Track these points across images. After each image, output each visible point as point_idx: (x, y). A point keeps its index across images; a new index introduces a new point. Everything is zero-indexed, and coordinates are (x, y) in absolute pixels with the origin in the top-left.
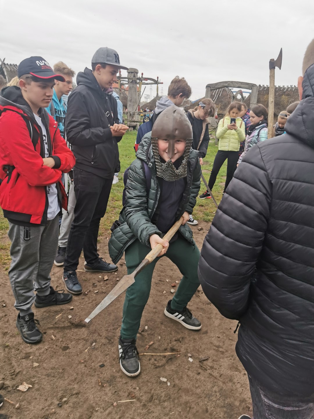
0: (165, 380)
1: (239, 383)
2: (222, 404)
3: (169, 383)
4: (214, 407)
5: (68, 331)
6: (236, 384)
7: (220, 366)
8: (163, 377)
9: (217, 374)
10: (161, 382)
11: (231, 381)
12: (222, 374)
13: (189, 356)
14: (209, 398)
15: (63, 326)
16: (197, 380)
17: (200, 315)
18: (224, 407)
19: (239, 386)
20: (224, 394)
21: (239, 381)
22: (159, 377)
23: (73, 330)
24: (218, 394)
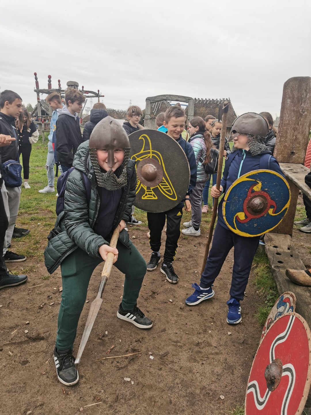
0: (129, 379)
1: (198, 372)
2: (185, 394)
3: (133, 382)
4: (178, 398)
5: (26, 345)
6: (195, 374)
7: (180, 360)
8: (126, 377)
9: (177, 368)
10: (125, 382)
11: (190, 371)
12: (182, 367)
13: (150, 354)
14: (172, 390)
15: (20, 341)
16: (159, 376)
17: (158, 314)
18: (187, 396)
19: (198, 375)
20: (185, 385)
21: (198, 371)
22: (123, 378)
23: (31, 344)
24: (180, 385)
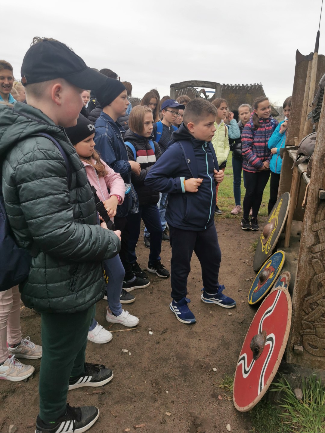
8: (125, 349)
9: (175, 342)
10: (123, 353)
11: (187, 346)
12: (179, 342)
13: (149, 330)
14: (167, 361)
16: (156, 348)
18: (180, 367)
19: (194, 349)
21: (194, 346)
22: (121, 349)
24: (175, 358)
